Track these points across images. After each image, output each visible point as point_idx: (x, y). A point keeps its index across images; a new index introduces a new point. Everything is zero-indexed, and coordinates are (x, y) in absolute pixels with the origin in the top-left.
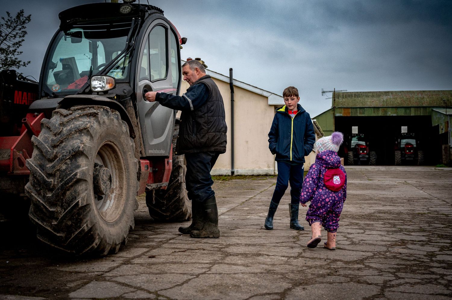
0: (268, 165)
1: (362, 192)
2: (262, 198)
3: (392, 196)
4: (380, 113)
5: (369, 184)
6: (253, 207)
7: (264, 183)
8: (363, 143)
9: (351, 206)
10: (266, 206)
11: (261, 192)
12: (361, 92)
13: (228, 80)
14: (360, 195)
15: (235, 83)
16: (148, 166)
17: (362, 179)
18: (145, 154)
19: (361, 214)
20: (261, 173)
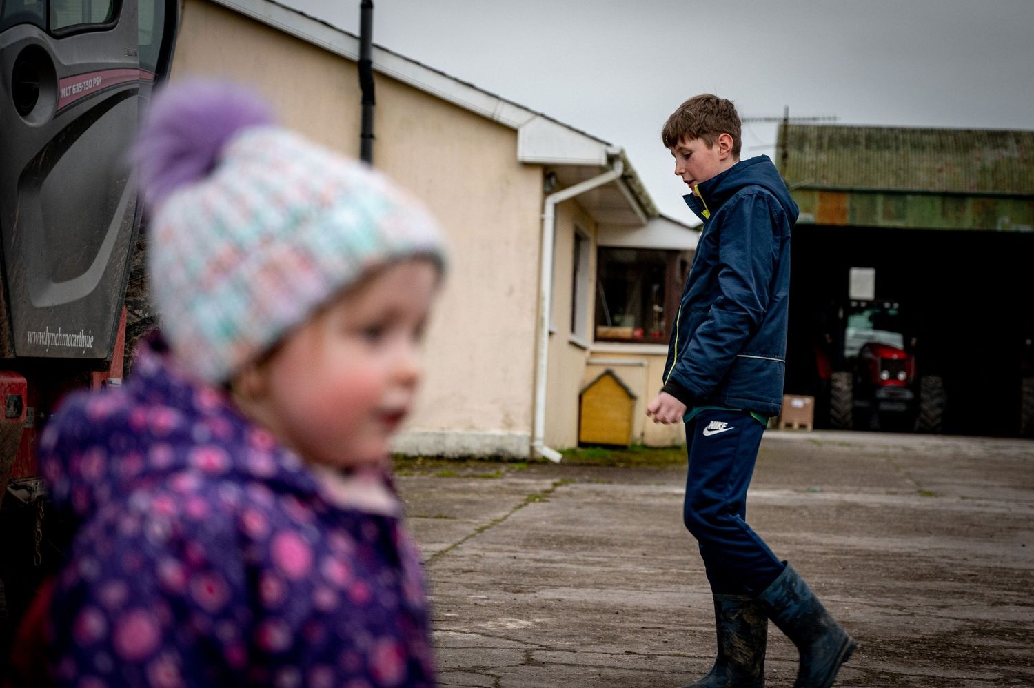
0: (507, 415)
1: (899, 544)
2: (488, 554)
3: (1024, 566)
4: (968, 220)
5: (924, 513)
6: (451, 593)
7: (490, 492)
8: (893, 339)
9: (861, 599)
10: (505, 590)
11: (481, 530)
12: (892, 129)
13: (351, 50)
14: (894, 555)
15: (381, 62)
16: (20, 398)
17: (894, 490)
18: (13, 346)
19: (903, 634)
20: (477, 446)
